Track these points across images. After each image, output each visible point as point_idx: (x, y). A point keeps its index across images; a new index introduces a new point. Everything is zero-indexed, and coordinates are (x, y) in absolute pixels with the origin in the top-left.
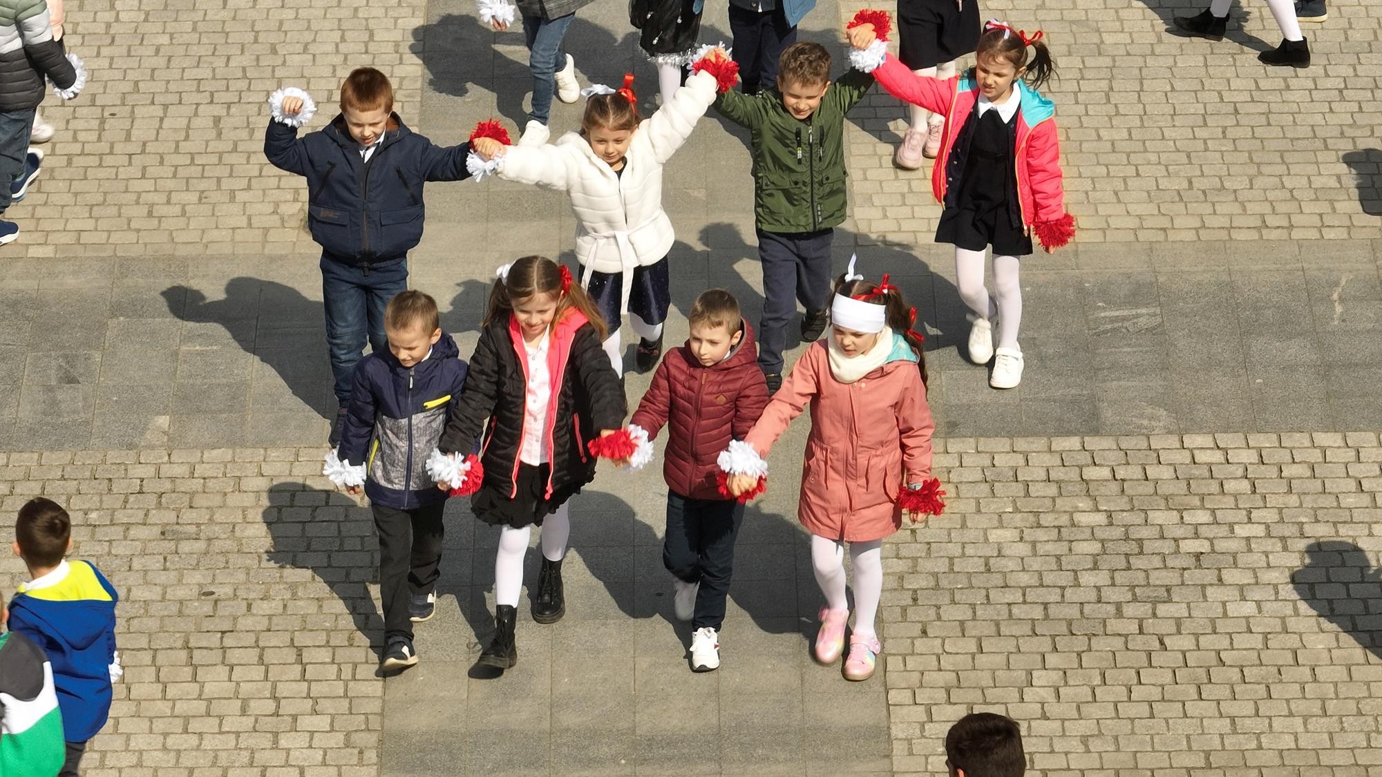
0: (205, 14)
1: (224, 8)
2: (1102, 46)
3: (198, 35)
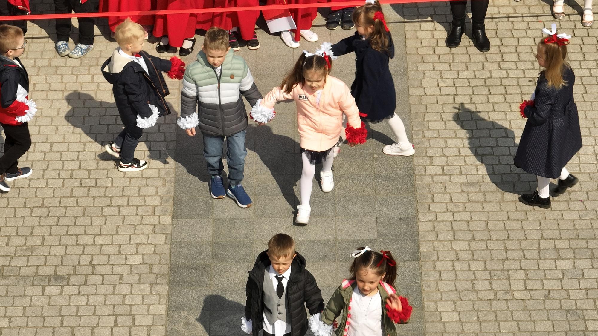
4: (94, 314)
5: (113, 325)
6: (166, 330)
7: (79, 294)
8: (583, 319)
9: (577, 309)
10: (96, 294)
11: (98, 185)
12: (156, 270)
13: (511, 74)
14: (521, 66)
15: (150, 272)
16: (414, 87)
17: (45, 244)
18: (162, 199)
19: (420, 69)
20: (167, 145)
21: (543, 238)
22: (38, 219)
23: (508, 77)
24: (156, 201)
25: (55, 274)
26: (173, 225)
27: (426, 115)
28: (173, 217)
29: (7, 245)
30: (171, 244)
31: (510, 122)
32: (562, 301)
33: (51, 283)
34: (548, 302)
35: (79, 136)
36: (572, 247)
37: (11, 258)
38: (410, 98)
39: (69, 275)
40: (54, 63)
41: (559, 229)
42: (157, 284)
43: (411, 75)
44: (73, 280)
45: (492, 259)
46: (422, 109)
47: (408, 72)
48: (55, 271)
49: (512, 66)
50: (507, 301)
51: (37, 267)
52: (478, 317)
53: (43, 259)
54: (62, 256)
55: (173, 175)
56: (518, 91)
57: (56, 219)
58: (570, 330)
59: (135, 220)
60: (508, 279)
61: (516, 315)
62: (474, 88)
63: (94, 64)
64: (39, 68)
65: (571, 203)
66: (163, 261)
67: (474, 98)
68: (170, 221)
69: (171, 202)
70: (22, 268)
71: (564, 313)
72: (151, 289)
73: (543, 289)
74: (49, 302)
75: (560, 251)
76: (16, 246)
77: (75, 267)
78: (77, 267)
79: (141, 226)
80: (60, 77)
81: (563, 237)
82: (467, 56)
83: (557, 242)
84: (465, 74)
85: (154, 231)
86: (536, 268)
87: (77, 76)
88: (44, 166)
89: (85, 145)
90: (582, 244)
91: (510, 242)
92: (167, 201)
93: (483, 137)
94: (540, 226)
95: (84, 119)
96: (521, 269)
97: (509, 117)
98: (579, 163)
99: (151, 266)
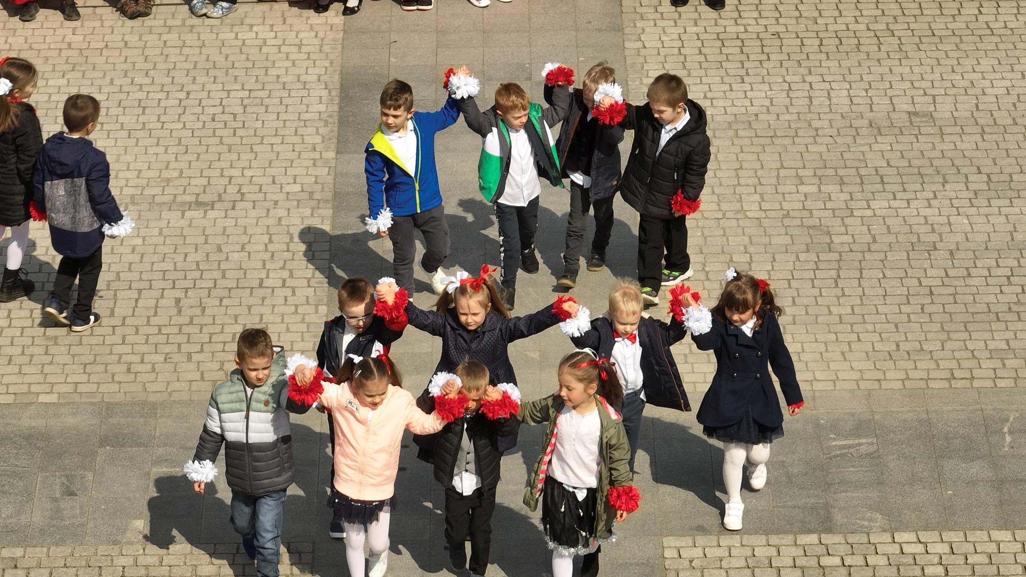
0: (169, 223)
1: (183, 218)
2: (832, 245)
3: (163, 238)
4: (245, 233)
5: (267, 242)
6: (331, 245)
7: (226, 217)
8: (829, 233)
9: (821, 225)
10: (246, 217)
11: (246, 126)
12: (317, 196)
13: (750, 29)
14: (763, 22)
15: (311, 198)
16: (630, 40)
17: (184, 176)
18: (323, 137)
19: (638, 25)
20: (330, 92)
21: (782, 167)
22: (174, 155)
23: (746, 31)
24: (318, 139)
25: (197, 201)
26: (336, 159)
27: (645, 65)
28: (337, 153)
29: (138, 177)
30: (335, 176)
31: (747, 70)
32: (804, 220)
33: (192, 208)
34: (785, 220)
35: (221, 85)
36: (817, 174)
37: (143, 188)
38: (626, 51)
39: (213, 203)
40: (188, 23)
41: (802, 159)
42: (318, 208)
43: (626, 31)
44: (217, 205)
45: (721, 185)
46: (641, 60)
47: (623, 28)
48: (197, 198)
49: (753, 22)
50: (738, 219)
51: (175, 196)
52: (703, 233)
53: (182, 188)
54: (205, 186)
55: (337, 118)
56: (759, 43)
57: (196, 155)
58: (812, 243)
59: (291, 155)
60: (740, 201)
61: (747, 231)
62: (705, 41)
63: (238, 23)
64: (170, 27)
65: (817, 138)
66: (327, 189)
67: (704, 50)
68: (334, 156)
69: (335, 140)
70: (156, 197)
71: (806, 229)
72: (312, 212)
73: (782, 209)
74: (191, 224)
75: (803, 178)
76: (149, 179)
77: (220, 195)
78: (223, 195)
79: (299, 160)
80: (196, 35)
81: (806, 167)
82: (697, 14)
83: (799, 171)
84: (692, 29)
85: (314, 165)
86: (775, 192)
87: (217, 34)
88: (180, 110)
89: (229, 93)
90: (831, 172)
91: (744, 171)
92: (330, 139)
93: (714, 83)
94: (781, 158)
95: (227, 71)
96: (756, 192)
97: (746, 66)
98: (830, 104)
99: (311, 193)
